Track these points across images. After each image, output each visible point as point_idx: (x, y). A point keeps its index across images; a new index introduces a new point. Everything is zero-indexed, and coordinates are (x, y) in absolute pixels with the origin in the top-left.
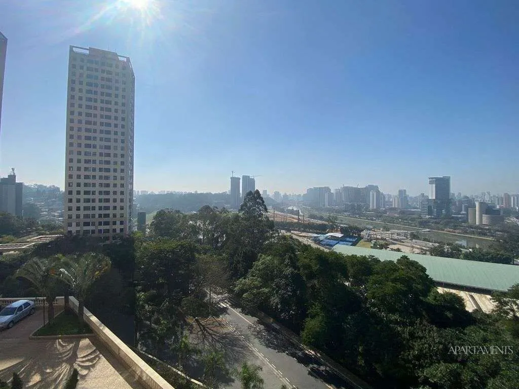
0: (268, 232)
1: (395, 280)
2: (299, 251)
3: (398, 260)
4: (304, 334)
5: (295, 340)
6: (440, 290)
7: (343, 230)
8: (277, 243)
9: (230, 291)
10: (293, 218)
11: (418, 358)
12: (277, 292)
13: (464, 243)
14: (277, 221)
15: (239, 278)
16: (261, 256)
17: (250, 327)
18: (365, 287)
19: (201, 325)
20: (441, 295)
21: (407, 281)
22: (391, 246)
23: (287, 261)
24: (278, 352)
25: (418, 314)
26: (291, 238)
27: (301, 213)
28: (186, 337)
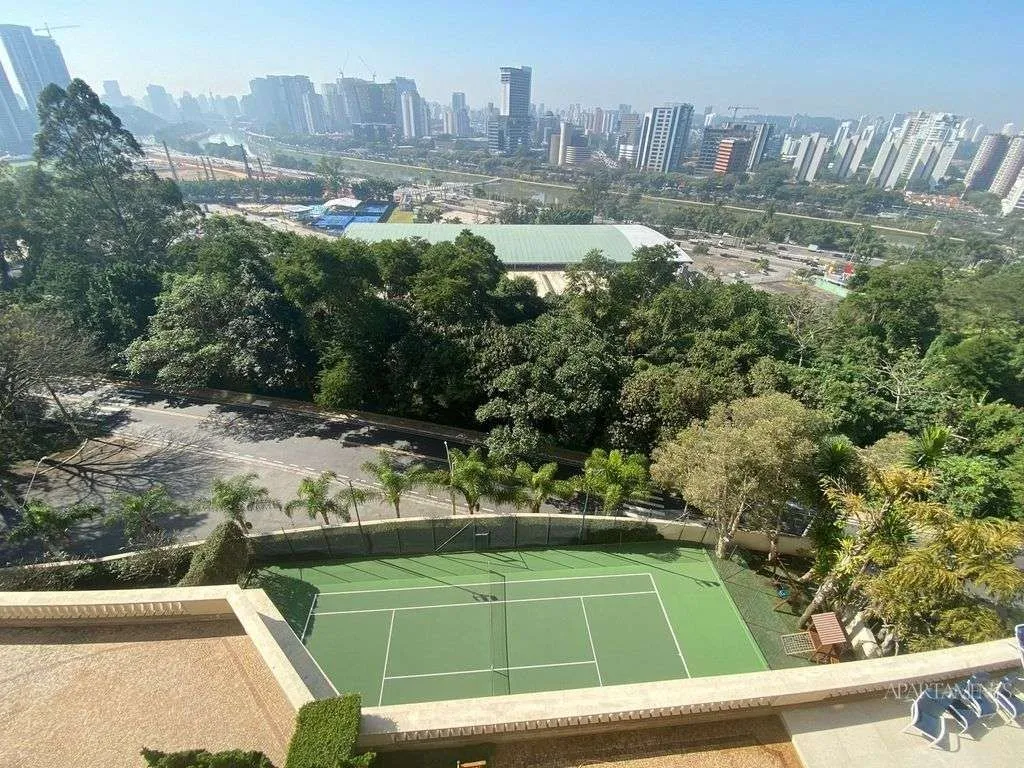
0: (166, 213)
1: (452, 275)
2: (269, 249)
3: (458, 239)
4: (321, 397)
5: (305, 411)
6: (511, 276)
7: (358, 192)
8: (208, 240)
9: (115, 376)
10: (232, 168)
11: (485, 370)
12: (243, 345)
13: (541, 198)
14: (188, 179)
15: (130, 341)
16: (171, 279)
17: (203, 425)
18: (412, 295)
19: (69, 465)
20: (513, 283)
21: (470, 271)
22: (445, 216)
23: (246, 277)
24: (281, 440)
25: (485, 316)
26: (243, 222)
27: (250, 155)
28: (39, 503)
